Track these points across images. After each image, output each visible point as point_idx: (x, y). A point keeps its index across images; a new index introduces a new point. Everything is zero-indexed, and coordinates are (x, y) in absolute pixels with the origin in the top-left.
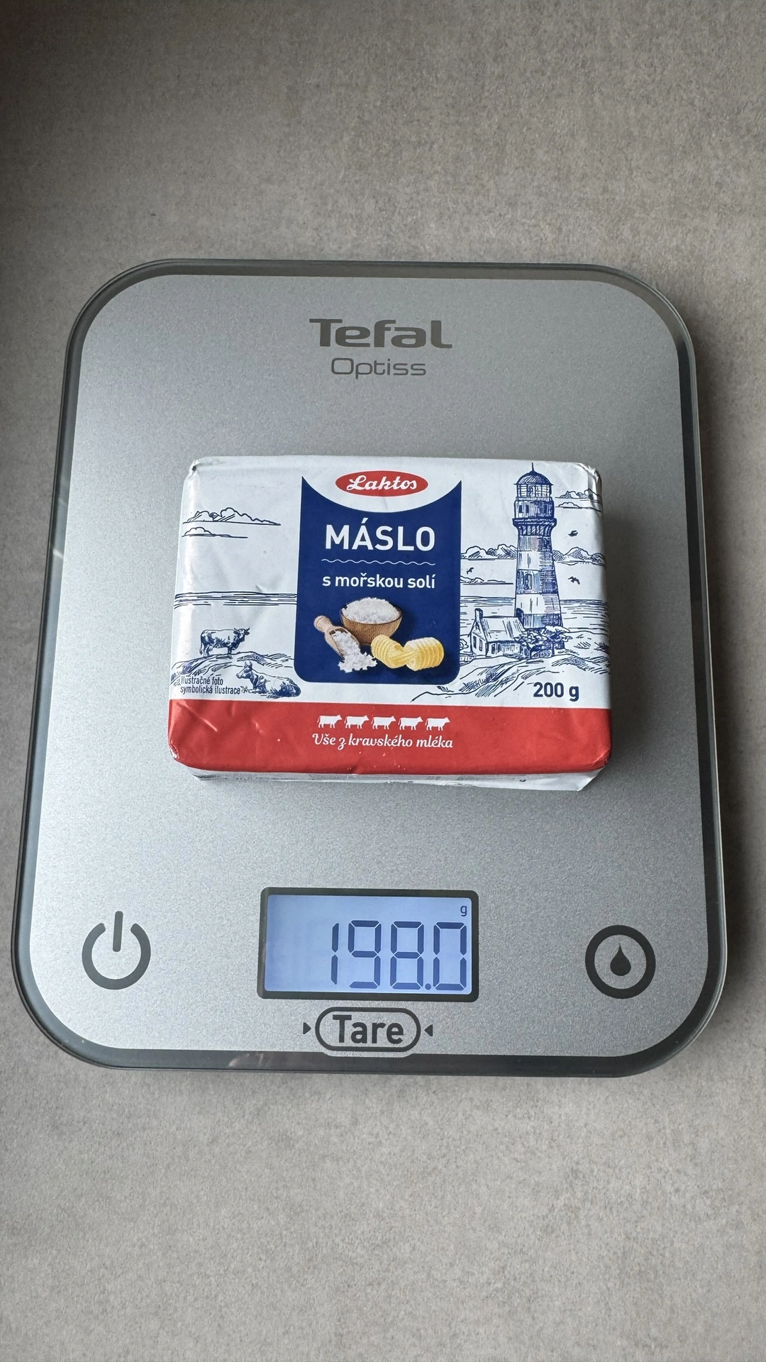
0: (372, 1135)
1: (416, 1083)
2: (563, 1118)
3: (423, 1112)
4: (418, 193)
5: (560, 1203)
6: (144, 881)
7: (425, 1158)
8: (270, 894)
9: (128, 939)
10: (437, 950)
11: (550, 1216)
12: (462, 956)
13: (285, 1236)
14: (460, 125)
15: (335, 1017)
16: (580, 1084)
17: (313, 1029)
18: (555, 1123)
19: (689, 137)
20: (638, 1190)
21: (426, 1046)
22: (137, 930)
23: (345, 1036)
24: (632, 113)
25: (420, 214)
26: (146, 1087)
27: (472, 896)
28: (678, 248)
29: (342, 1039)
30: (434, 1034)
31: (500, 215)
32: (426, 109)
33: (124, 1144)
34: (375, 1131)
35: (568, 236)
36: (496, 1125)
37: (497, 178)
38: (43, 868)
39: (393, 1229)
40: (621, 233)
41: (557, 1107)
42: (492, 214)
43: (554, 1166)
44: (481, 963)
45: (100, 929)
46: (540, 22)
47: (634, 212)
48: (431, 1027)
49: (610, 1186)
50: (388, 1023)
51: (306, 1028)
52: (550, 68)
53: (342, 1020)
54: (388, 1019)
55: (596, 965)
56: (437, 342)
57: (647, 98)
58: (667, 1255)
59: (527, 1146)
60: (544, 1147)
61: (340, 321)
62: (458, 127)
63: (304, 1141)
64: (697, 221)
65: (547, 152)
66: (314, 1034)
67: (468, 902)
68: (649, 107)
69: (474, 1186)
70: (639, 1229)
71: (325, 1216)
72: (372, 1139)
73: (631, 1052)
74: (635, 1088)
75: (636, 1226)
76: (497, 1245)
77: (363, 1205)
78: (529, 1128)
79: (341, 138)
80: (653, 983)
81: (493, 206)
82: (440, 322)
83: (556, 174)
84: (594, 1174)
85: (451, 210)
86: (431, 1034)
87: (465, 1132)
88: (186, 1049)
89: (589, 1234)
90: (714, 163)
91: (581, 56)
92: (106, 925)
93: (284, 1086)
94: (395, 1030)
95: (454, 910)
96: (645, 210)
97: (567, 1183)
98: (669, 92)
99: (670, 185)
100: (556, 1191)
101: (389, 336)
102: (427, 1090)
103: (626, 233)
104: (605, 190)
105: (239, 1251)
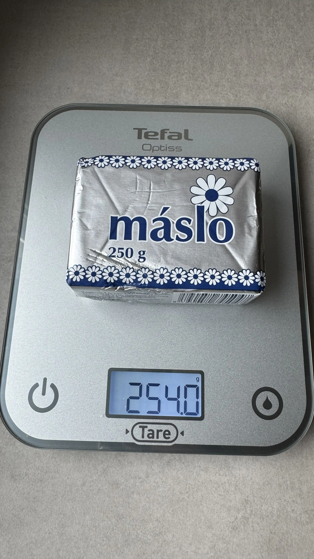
0: (155, 482)
1: (175, 458)
2: (241, 475)
3: (178, 473)
4: (178, 81)
5: (240, 516)
6: (56, 364)
7: (178, 493)
8: (112, 372)
9: (49, 390)
10: (186, 397)
11: (235, 522)
12: (197, 400)
13: (115, 529)
14: (196, 55)
15: (140, 427)
16: (248, 460)
17: (130, 432)
18: (237, 478)
19: (289, 60)
20: (275, 510)
21: (181, 441)
22: (53, 386)
23: (145, 435)
24: (266, 51)
25: (178, 89)
26: (54, 459)
27: (202, 373)
28: (285, 104)
29: (143, 437)
30: (184, 435)
31: (212, 90)
32: (182, 48)
33: (43, 485)
34: (156, 481)
35: (240, 98)
36: (211, 479)
37: (210, 76)
38: (12, 358)
39: (164, 527)
40: (262, 98)
41: (238, 471)
42: (209, 90)
43: (237, 498)
44: (205, 403)
45: (37, 385)
46: (228, 16)
47: (268, 89)
48: (183, 432)
49: (263, 508)
50: (164, 430)
51: (127, 432)
52: (232, 34)
53: (143, 428)
54: (164, 428)
55: (256, 405)
56: (186, 137)
57: (272, 45)
58: (289, 541)
59: (225, 488)
60: (233, 489)
61: (146, 129)
62: (194, 56)
63: (124, 485)
64: (293, 93)
65: (231, 65)
66: (131, 434)
67: (200, 376)
68: (273, 49)
69: (201, 507)
70: (276, 528)
71: (133, 519)
72: (155, 484)
73: (272, 444)
74: (273, 463)
75: (275, 527)
76: (212, 535)
77: (150, 515)
78: (226, 480)
79: (146, 59)
80: (282, 413)
81: (209, 86)
82: (188, 130)
83: (235, 74)
84: (255, 502)
85: (192, 87)
86: (183, 435)
87: (197, 482)
88: (73, 440)
89: (253, 531)
90: (300, 71)
91: (245, 29)
92: (39, 383)
93: (116, 459)
94: (167, 433)
95: (192, 379)
96: (272, 88)
97: (243, 506)
98: (280, 43)
99: (282, 79)
100: (239, 510)
101: (166, 135)
102: (180, 462)
103: (264, 97)
104: (255, 80)
105: (94, 536)
